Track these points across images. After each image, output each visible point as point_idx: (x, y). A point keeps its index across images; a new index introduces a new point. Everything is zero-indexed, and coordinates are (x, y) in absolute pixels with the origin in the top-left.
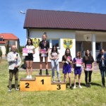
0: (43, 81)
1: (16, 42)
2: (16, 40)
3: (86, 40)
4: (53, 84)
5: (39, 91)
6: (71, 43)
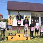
0: (19, 35)
2: (1, 16)
4: (24, 37)
5: (18, 41)
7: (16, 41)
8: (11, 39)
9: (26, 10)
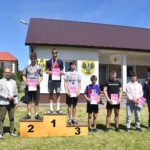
0: (54, 122)
1: (14, 65)
3: (114, 63)
5: (49, 137)
6: (92, 66)
7: (44, 138)
8: (30, 131)
9: (82, 44)
